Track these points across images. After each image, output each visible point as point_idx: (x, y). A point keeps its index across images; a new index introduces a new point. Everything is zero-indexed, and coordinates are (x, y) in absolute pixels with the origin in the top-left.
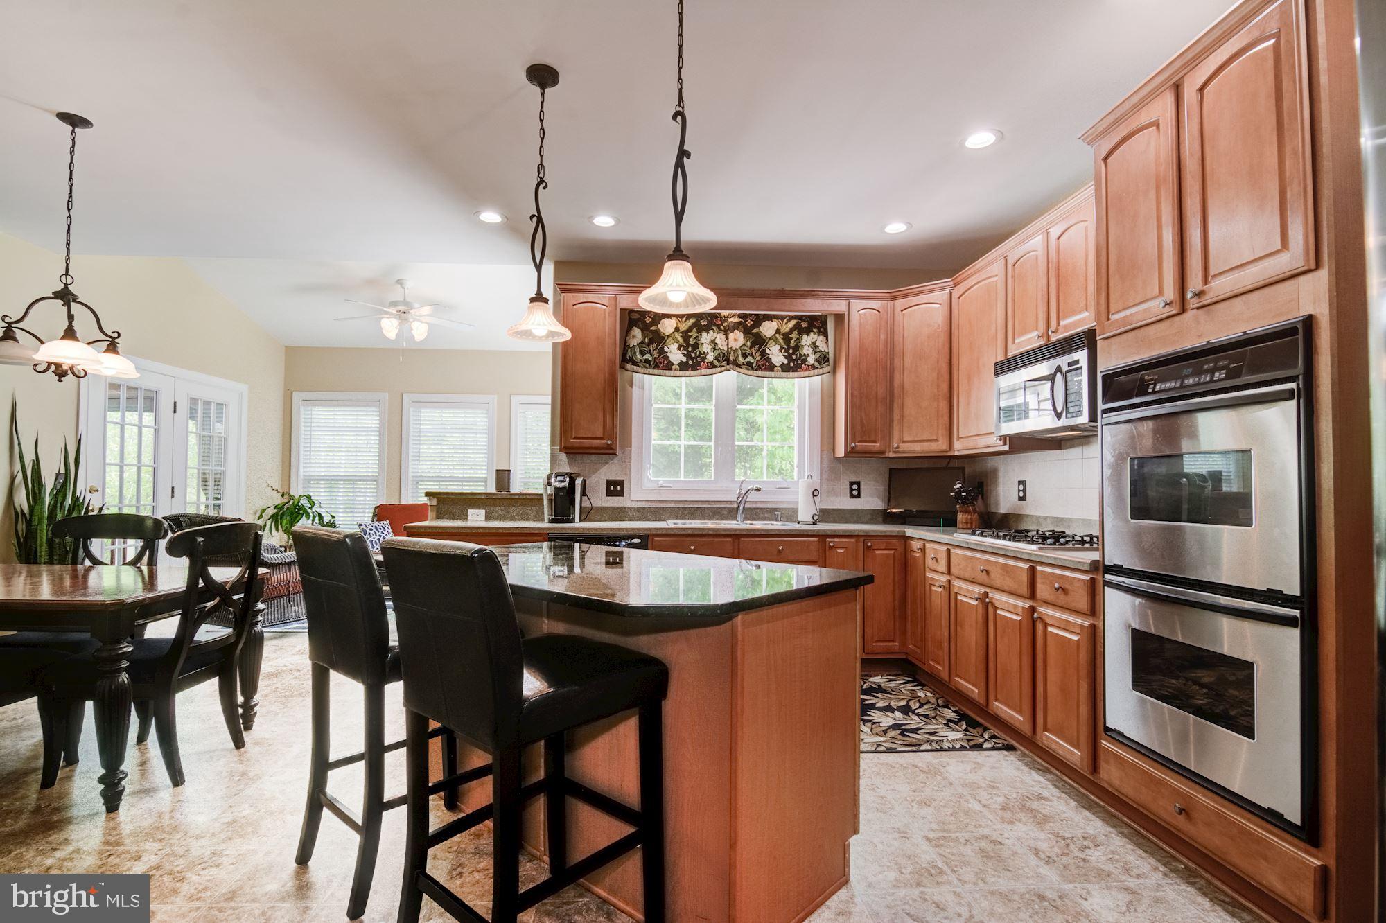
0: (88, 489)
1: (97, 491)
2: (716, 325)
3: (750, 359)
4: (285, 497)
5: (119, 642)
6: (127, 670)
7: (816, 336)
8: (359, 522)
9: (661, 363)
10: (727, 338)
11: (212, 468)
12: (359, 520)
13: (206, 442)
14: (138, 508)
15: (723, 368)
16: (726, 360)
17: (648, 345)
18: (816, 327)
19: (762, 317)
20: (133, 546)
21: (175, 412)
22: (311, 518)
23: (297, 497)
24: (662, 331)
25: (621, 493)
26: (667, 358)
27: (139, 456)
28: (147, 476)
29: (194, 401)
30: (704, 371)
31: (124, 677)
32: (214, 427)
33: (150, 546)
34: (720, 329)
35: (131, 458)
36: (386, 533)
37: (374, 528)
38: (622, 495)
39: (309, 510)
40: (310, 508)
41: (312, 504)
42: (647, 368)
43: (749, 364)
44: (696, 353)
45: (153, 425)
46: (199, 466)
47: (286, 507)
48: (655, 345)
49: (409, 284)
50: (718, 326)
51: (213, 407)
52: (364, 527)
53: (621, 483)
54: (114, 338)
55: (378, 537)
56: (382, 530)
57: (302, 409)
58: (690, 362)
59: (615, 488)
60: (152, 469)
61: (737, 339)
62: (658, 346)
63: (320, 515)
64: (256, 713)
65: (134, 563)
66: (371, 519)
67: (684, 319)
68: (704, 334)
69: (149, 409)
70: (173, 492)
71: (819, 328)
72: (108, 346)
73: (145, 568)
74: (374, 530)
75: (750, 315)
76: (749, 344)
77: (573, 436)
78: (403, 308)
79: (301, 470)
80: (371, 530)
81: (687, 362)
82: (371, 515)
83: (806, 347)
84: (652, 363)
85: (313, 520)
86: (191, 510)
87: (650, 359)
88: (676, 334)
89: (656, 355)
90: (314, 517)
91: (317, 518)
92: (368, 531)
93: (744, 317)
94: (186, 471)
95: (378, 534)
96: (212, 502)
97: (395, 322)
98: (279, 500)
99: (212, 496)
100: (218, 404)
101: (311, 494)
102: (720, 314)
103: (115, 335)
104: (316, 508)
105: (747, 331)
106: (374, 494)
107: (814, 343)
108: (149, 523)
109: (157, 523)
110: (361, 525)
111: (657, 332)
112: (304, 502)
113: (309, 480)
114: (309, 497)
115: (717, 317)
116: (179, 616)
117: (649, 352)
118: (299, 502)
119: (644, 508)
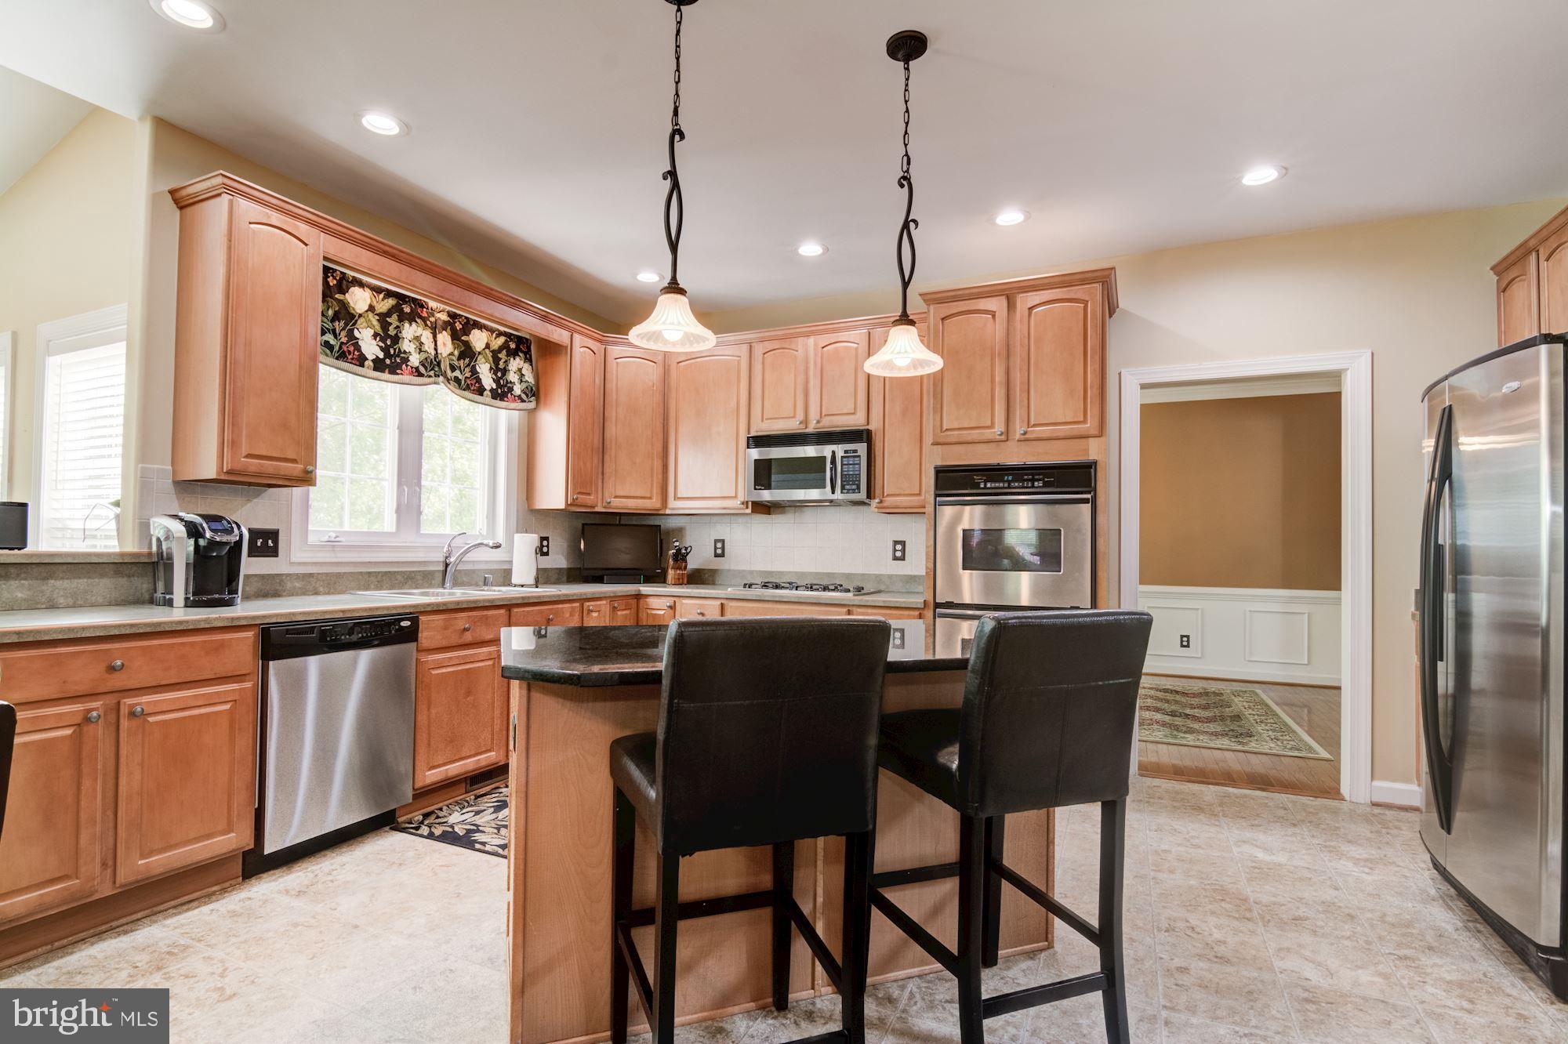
2: (421, 317)
3: (457, 373)
7: (522, 362)
9: (349, 352)
10: (435, 337)
15: (431, 380)
16: (431, 367)
17: (332, 321)
18: (522, 352)
19: (472, 323)
24: (352, 304)
25: (273, 552)
26: (358, 347)
30: (406, 378)
34: (426, 325)
38: (276, 555)
42: (327, 355)
43: (457, 380)
44: (395, 350)
48: (342, 323)
50: (424, 320)
53: (274, 535)
58: (388, 361)
59: (265, 543)
61: (446, 344)
62: (346, 324)
67: (381, 296)
68: (407, 325)
71: (525, 354)
75: (461, 316)
76: (456, 353)
77: (244, 455)
81: (384, 359)
83: (512, 373)
84: (337, 348)
87: (332, 342)
88: (370, 315)
89: (344, 340)
93: (453, 316)
102: (426, 303)
105: (455, 336)
107: (520, 370)
111: (344, 305)
115: (422, 307)
117: (334, 332)
119: (311, 575)
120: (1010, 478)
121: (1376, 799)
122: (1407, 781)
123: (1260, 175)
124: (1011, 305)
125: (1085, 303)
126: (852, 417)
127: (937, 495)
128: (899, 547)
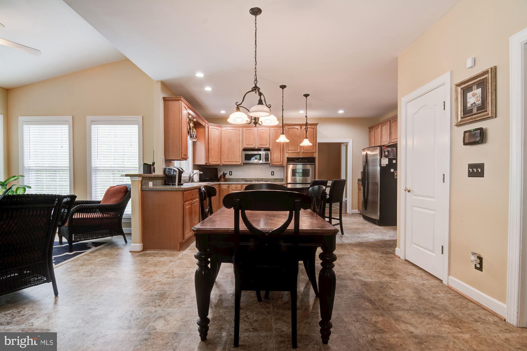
77: (183, 154)
120: (300, 160)
121: (352, 213)
122: (356, 209)
123: (341, 112)
124: (301, 128)
125: (314, 129)
126: (266, 146)
127: (287, 163)
128: (273, 173)
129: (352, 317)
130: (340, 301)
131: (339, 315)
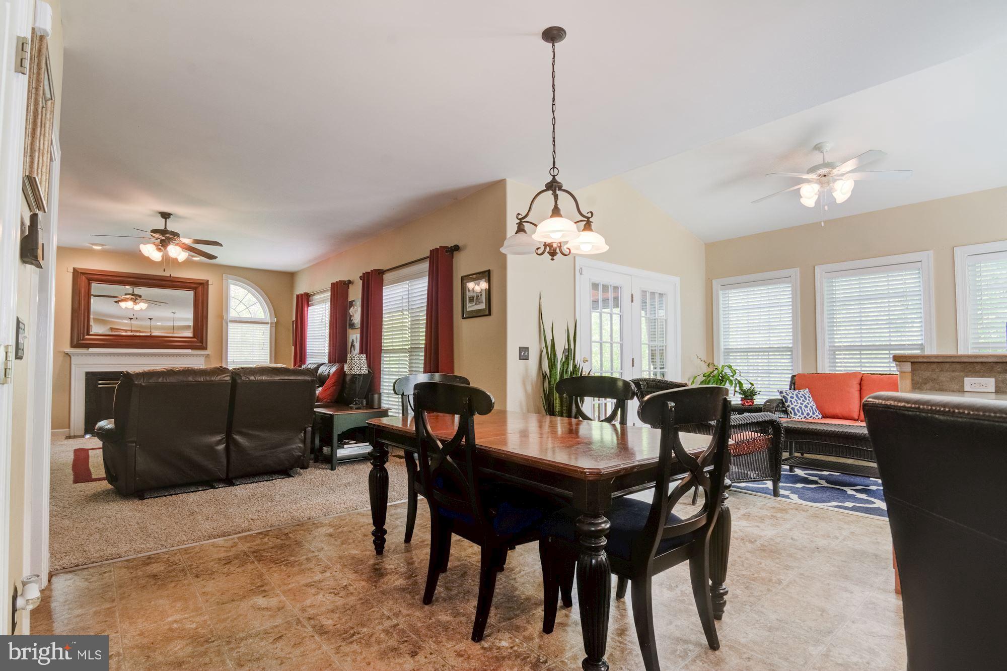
0: (582, 359)
1: (587, 361)
4: (710, 366)
5: (597, 516)
6: (606, 548)
8: (780, 390)
11: (658, 343)
12: (780, 388)
13: (653, 323)
14: (612, 373)
20: (610, 404)
21: (632, 301)
22: (734, 385)
23: (720, 367)
27: (611, 336)
28: (617, 349)
29: (644, 293)
31: (603, 556)
32: (658, 312)
33: (621, 405)
35: (606, 337)
36: (807, 401)
37: (795, 396)
39: (731, 378)
40: (732, 376)
41: (734, 372)
45: (619, 312)
46: (649, 342)
47: (712, 375)
49: (828, 147)
51: (657, 296)
52: (784, 394)
54: (588, 218)
55: (799, 405)
56: (803, 398)
57: (721, 292)
60: (619, 345)
63: (739, 382)
64: (725, 602)
65: (609, 420)
66: (788, 387)
69: (616, 305)
70: (633, 362)
72: (585, 225)
73: (618, 426)
74: (795, 398)
78: (823, 171)
79: (722, 344)
80: (792, 397)
82: (789, 383)
85: (735, 387)
86: (646, 376)
90: (736, 384)
91: (738, 385)
92: (789, 399)
94: (641, 346)
95: (799, 402)
96: (658, 370)
97: (816, 187)
98: (706, 370)
99: (658, 366)
100: (659, 294)
101: (731, 365)
103: (589, 215)
104: (737, 376)
106: (790, 364)
108: (620, 384)
109: (626, 384)
110: (781, 393)
112: (728, 372)
113: (728, 352)
114: (730, 367)
116: (654, 489)
118: (722, 371)
129: (356, 589)
130: (383, 610)
131: (376, 586)
